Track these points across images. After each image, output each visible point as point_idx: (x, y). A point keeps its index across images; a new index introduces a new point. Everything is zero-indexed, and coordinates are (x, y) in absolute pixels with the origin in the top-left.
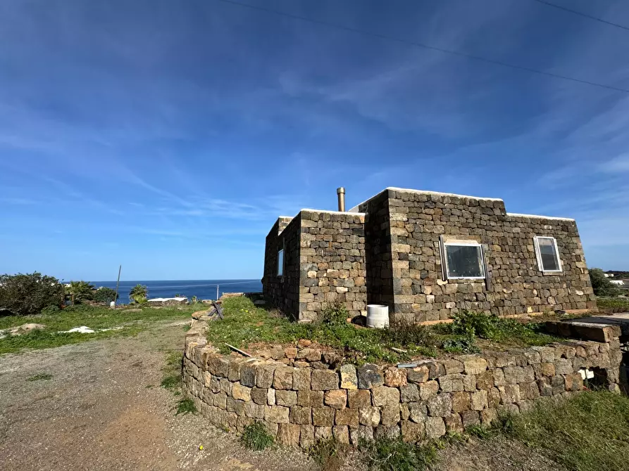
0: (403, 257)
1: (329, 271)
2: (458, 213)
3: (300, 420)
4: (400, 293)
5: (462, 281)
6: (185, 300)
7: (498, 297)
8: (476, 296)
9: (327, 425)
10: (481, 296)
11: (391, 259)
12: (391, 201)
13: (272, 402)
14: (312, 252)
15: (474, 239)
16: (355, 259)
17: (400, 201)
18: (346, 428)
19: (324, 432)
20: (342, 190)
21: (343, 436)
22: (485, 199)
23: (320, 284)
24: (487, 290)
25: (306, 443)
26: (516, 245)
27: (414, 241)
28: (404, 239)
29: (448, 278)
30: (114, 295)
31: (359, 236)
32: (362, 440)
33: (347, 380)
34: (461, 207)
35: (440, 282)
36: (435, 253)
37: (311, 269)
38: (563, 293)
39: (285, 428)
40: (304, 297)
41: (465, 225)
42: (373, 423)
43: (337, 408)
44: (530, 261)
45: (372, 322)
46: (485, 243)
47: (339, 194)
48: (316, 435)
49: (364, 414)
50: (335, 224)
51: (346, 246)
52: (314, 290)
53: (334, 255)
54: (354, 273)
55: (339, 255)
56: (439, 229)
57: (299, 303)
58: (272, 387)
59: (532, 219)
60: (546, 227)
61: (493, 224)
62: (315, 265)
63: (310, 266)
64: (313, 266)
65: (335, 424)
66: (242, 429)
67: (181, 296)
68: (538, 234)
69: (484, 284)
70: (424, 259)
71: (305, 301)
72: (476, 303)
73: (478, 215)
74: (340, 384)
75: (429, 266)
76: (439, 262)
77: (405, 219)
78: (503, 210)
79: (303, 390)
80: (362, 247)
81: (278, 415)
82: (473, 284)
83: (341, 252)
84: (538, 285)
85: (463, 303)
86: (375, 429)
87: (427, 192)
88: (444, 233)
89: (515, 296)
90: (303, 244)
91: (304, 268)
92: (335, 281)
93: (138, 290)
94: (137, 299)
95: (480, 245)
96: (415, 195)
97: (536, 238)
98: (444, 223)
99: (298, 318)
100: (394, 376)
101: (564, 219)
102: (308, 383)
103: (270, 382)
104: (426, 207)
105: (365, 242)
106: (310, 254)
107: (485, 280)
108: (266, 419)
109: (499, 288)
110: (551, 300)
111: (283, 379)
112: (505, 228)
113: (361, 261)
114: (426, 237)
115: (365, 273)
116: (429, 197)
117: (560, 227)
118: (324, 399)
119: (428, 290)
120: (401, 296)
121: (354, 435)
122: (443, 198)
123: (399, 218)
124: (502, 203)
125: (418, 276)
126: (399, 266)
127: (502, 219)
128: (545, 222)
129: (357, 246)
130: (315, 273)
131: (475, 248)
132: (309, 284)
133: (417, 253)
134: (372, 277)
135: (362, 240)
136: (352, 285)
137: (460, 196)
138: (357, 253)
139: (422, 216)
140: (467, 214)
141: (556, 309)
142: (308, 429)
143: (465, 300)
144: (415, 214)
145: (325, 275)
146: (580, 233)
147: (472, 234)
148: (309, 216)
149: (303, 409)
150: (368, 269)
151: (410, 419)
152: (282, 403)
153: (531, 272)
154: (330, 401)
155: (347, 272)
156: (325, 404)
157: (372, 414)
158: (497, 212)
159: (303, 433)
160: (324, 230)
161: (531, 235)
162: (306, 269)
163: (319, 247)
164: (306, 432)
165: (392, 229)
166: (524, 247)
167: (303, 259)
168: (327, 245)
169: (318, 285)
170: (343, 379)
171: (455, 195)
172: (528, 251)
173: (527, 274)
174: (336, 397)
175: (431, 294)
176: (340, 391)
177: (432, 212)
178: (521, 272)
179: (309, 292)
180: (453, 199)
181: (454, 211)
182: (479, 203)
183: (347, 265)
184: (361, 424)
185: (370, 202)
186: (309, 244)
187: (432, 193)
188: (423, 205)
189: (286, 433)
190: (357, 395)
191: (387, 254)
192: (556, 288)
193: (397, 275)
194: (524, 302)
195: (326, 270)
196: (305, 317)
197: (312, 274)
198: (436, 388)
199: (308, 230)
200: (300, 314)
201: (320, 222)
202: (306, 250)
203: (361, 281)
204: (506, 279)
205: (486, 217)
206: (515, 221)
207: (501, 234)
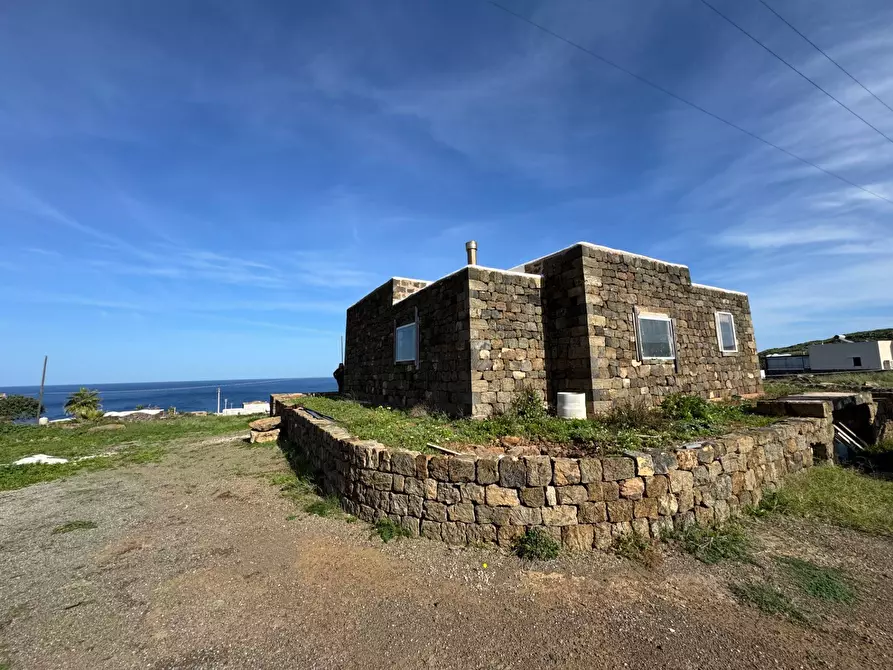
0: (599, 332)
1: (504, 350)
2: (649, 280)
3: (594, 519)
4: (598, 377)
5: (654, 362)
6: (161, 413)
7: (685, 380)
8: (667, 379)
9: (625, 520)
10: (671, 379)
11: (587, 335)
12: (586, 260)
13: (553, 502)
14: (483, 324)
15: (664, 312)
16: (532, 334)
17: (594, 261)
18: (645, 521)
19: (623, 527)
20: (473, 245)
21: (643, 528)
22: (672, 265)
23: (495, 367)
24: (676, 372)
25: (603, 543)
26: (699, 323)
27: (610, 312)
28: (600, 309)
29: (644, 358)
30: (35, 406)
31: (536, 306)
32: (663, 531)
33: (644, 466)
34: (652, 273)
35: (635, 363)
36: (630, 328)
37: (483, 347)
38: (738, 376)
39: (574, 531)
40: (478, 385)
41: (656, 295)
42: (672, 512)
43: (635, 500)
44: (711, 340)
45: (568, 413)
46: (674, 317)
47: (469, 250)
48: (613, 532)
49: (663, 503)
50: (509, 287)
51: (521, 317)
52: (488, 375)
53: (509, 331)
54: (532, 353)
55: (515, 330)
56: (631, 299)
57: (471, 393)
58: (552, 484)
59: (713, 291)
60: (724, 301)
61: (680, 295)
62: (488, 342)
63: (481, 343)
64: (485, 344)
65: (634, 517)
66: (508, 542)
67: (152, 407)
68: (718, 309)
69: (673, 366)
70: (620, 335)
71: (479, 391)
72: (667, 388)
73: (667, 283)
74: (636, 471)
75: (624, 343)
76: (633, 339)
77: (600, 284)
78: (688, 279)
79: (595, 482)
80: (539, 319)
81: (564, 516)
82: (664, 366)
83: (515, 325)
84: (718, 367)
85: (655, 388)
86: (674, 518)
87: (619, 252)
88: (637, 304)
89: (700, 380)
90: (472, 313)
91: (476, 345)
92: (511, 364)
93: (82, 398)
94: (83, 413)
95: (669, 320)
96: (608, 255)
97: (717, 314)
98: (637, 292)
99: (470, 413)
100: (687, 459)
101: (739, 293)
102: (600, 474)
103: (549, 478)
104: (619, 270)
105: (543, 314)
106: (482, 327)
107: (675, 361)
108: (547, 523)
109: (687, 371)
110: (729, 384)
111: (568, 472)
112: (692, 301)
113: (539, 338)
114: (621, 308)
115: (543, 354)
116: (621, 257)
117: (735, 303)
118: (621, 490)
119: (624, 372)
120: (599, 380)
121: (655, 528)
122: (635, 259)
123: (594, 283)
124: (687, 270)
125: (614, 356)
126: (596, 342)
127: (687, 290)
128: (723, 295)
129: (532, 317)
130: (488, 353)
131: (665, 322)
132: (482, 368)
133: (613, 327)
134: (551, 359)
135: (539, 310)
136: (530, 369)
137: (650, 260)
138: (533, 326)
139: (616, 281)
140: (657, 282)
141: (733, 394)
142: (604, 527)
143: (657, 384)
144: (609, 279)
145: (500, 356)
146: (751, 309)
147: (662, 307)
148: (478, 276)
149: (596, 505)
150: (548, 347)
151: (702, 502)
152: (569, 501)
153: (713, 353)
154: (627, 492)
155: (524, 352)
156: (621, 497)
157: (669, 502)
158: (683, 281)
159: (598, 532)
160: (496, 296)
161: (713, 310)
162: (478, 347)
163: (492, 318)
164: (602, 530)
165: (587, 296)
166: (706, 323)
167: (474, 334)
168: (501, 316)
169: (492, 369)
170: (639, 464)
171: (645, 258)
172: (710, 329)
173: (709, 355)
174: (634, 486)
175: (627, 377)
176: (636, 479)
177: (624, 276)
178: (704, 352)
179: (482, 379)
180: (644, 262)
181: (646, 277)
182: (667, 269)
183: (523, 343)
184: (659, 514)
185: (546, 261)
186: (480, 314)
187: (625, 253)
188: (615, 267)
189: (576, 536)
190: (654, 481)
191: (581, 328)
192: (733, 370)
193: (594, 354)
194: (707, 386)
195: (501, 349)
196: (480, 412)
197: (484, 354)
198: (720, 469)
199: (478, 295)
200: (473, 407)
201: (491, 284)
202: (477, 322)
203: (540, 363)
204: (692, 360)
205: (674, 287)
206: (699, 293)
207: (687, 308)
